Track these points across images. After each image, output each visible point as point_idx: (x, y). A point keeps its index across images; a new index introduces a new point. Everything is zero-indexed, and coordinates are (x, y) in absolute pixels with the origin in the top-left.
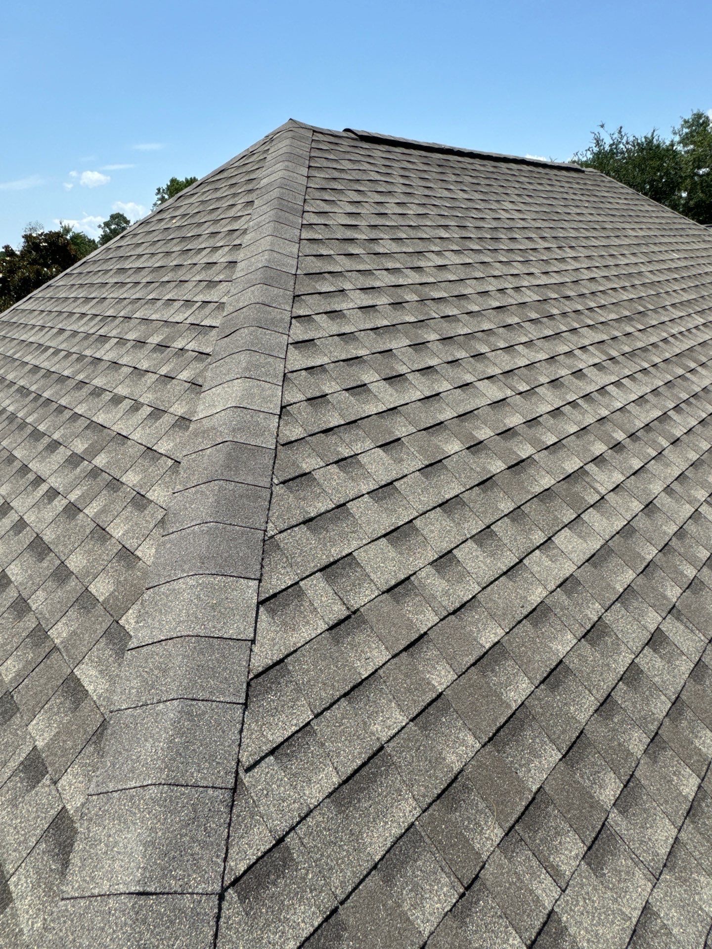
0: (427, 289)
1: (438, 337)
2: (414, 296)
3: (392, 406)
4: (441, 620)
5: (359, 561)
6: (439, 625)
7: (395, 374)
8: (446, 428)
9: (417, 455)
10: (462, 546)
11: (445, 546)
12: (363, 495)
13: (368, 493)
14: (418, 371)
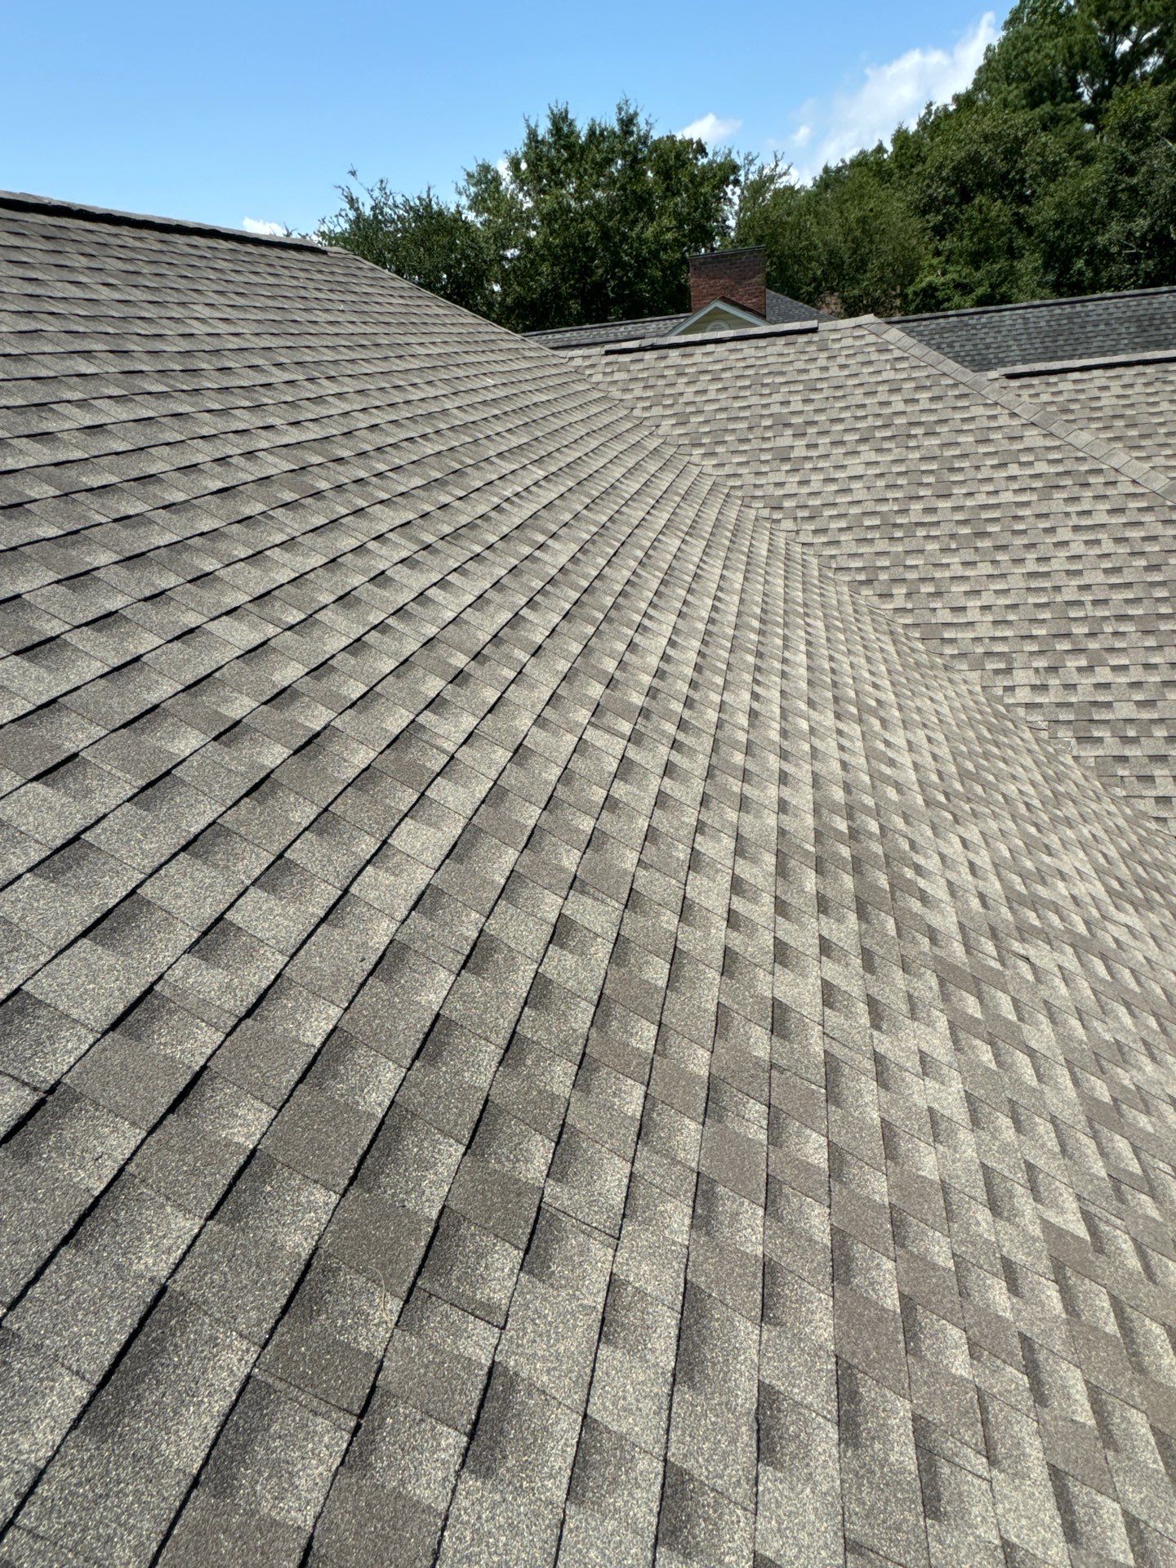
0: (72, 472)
1: (116, 557)
2: (46, 487)
3: (44, 699)
4: (229, 1035)
5: (41, 997)
6: (227, 1043)
7: (36, 639)
8: (167, 714)
9: (119, 774)
10: (241, 901)
11: (209, 913)
12: (19, 877)
13: (30, 870)
14: (87, 624)
